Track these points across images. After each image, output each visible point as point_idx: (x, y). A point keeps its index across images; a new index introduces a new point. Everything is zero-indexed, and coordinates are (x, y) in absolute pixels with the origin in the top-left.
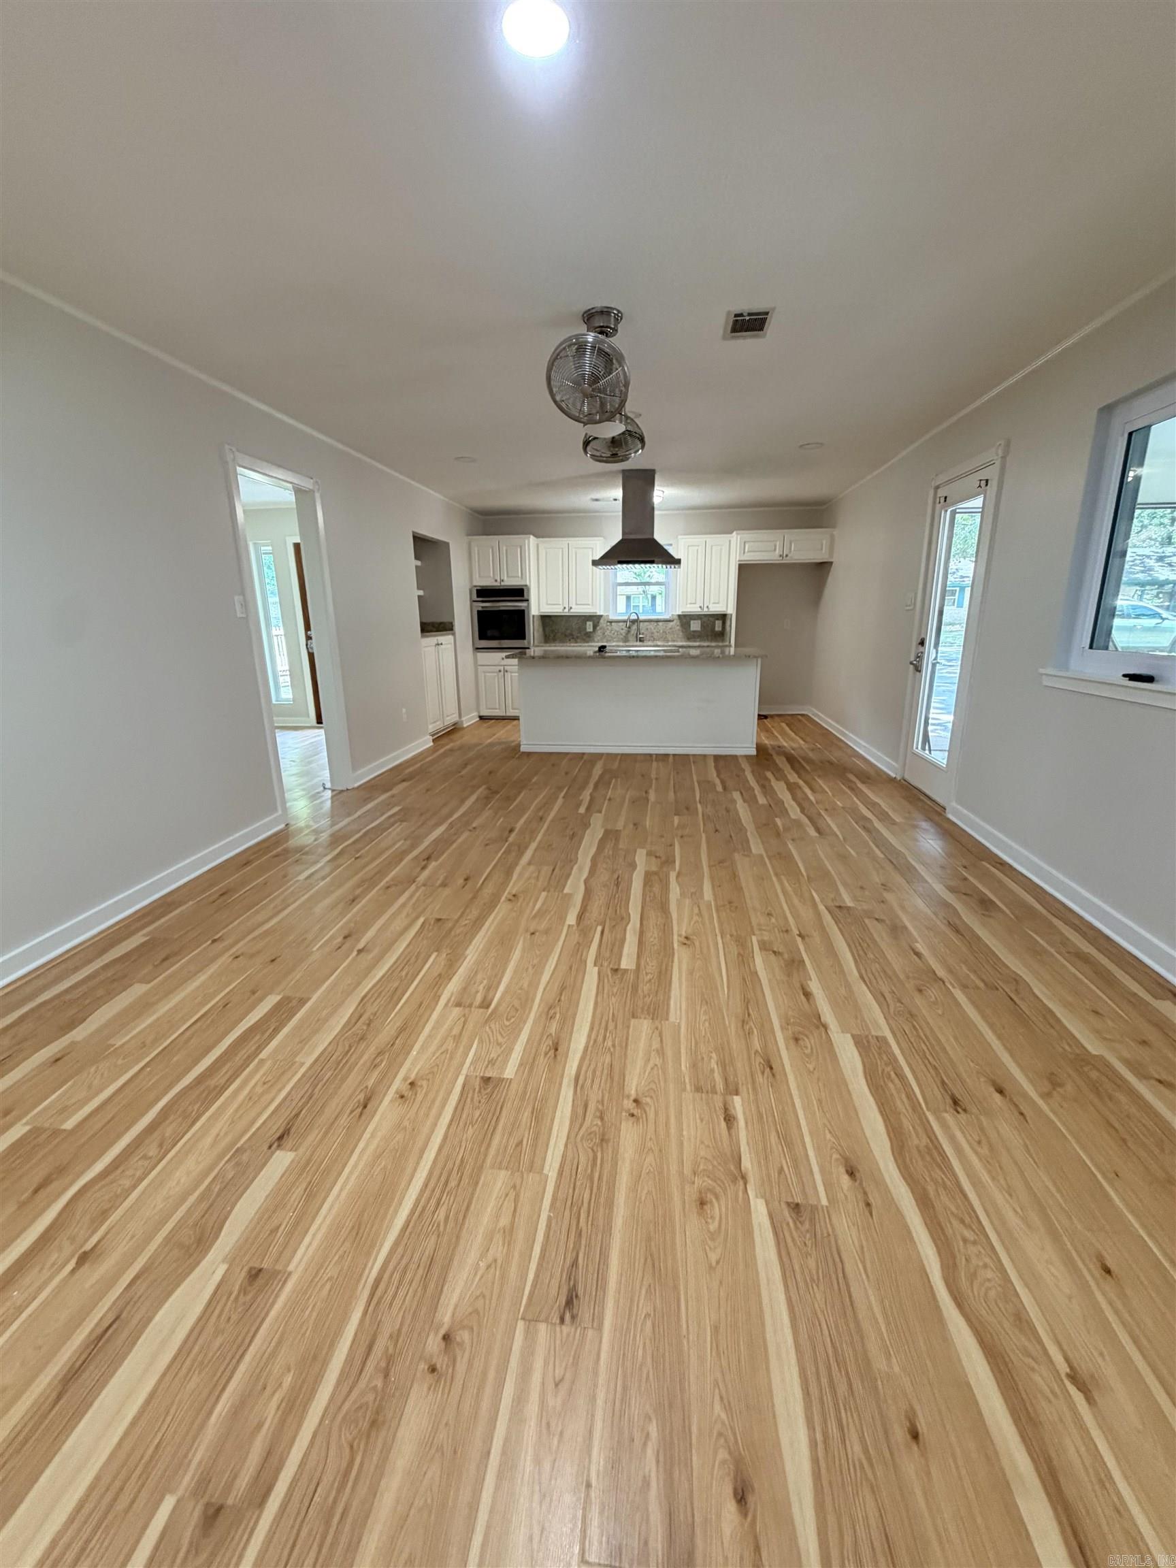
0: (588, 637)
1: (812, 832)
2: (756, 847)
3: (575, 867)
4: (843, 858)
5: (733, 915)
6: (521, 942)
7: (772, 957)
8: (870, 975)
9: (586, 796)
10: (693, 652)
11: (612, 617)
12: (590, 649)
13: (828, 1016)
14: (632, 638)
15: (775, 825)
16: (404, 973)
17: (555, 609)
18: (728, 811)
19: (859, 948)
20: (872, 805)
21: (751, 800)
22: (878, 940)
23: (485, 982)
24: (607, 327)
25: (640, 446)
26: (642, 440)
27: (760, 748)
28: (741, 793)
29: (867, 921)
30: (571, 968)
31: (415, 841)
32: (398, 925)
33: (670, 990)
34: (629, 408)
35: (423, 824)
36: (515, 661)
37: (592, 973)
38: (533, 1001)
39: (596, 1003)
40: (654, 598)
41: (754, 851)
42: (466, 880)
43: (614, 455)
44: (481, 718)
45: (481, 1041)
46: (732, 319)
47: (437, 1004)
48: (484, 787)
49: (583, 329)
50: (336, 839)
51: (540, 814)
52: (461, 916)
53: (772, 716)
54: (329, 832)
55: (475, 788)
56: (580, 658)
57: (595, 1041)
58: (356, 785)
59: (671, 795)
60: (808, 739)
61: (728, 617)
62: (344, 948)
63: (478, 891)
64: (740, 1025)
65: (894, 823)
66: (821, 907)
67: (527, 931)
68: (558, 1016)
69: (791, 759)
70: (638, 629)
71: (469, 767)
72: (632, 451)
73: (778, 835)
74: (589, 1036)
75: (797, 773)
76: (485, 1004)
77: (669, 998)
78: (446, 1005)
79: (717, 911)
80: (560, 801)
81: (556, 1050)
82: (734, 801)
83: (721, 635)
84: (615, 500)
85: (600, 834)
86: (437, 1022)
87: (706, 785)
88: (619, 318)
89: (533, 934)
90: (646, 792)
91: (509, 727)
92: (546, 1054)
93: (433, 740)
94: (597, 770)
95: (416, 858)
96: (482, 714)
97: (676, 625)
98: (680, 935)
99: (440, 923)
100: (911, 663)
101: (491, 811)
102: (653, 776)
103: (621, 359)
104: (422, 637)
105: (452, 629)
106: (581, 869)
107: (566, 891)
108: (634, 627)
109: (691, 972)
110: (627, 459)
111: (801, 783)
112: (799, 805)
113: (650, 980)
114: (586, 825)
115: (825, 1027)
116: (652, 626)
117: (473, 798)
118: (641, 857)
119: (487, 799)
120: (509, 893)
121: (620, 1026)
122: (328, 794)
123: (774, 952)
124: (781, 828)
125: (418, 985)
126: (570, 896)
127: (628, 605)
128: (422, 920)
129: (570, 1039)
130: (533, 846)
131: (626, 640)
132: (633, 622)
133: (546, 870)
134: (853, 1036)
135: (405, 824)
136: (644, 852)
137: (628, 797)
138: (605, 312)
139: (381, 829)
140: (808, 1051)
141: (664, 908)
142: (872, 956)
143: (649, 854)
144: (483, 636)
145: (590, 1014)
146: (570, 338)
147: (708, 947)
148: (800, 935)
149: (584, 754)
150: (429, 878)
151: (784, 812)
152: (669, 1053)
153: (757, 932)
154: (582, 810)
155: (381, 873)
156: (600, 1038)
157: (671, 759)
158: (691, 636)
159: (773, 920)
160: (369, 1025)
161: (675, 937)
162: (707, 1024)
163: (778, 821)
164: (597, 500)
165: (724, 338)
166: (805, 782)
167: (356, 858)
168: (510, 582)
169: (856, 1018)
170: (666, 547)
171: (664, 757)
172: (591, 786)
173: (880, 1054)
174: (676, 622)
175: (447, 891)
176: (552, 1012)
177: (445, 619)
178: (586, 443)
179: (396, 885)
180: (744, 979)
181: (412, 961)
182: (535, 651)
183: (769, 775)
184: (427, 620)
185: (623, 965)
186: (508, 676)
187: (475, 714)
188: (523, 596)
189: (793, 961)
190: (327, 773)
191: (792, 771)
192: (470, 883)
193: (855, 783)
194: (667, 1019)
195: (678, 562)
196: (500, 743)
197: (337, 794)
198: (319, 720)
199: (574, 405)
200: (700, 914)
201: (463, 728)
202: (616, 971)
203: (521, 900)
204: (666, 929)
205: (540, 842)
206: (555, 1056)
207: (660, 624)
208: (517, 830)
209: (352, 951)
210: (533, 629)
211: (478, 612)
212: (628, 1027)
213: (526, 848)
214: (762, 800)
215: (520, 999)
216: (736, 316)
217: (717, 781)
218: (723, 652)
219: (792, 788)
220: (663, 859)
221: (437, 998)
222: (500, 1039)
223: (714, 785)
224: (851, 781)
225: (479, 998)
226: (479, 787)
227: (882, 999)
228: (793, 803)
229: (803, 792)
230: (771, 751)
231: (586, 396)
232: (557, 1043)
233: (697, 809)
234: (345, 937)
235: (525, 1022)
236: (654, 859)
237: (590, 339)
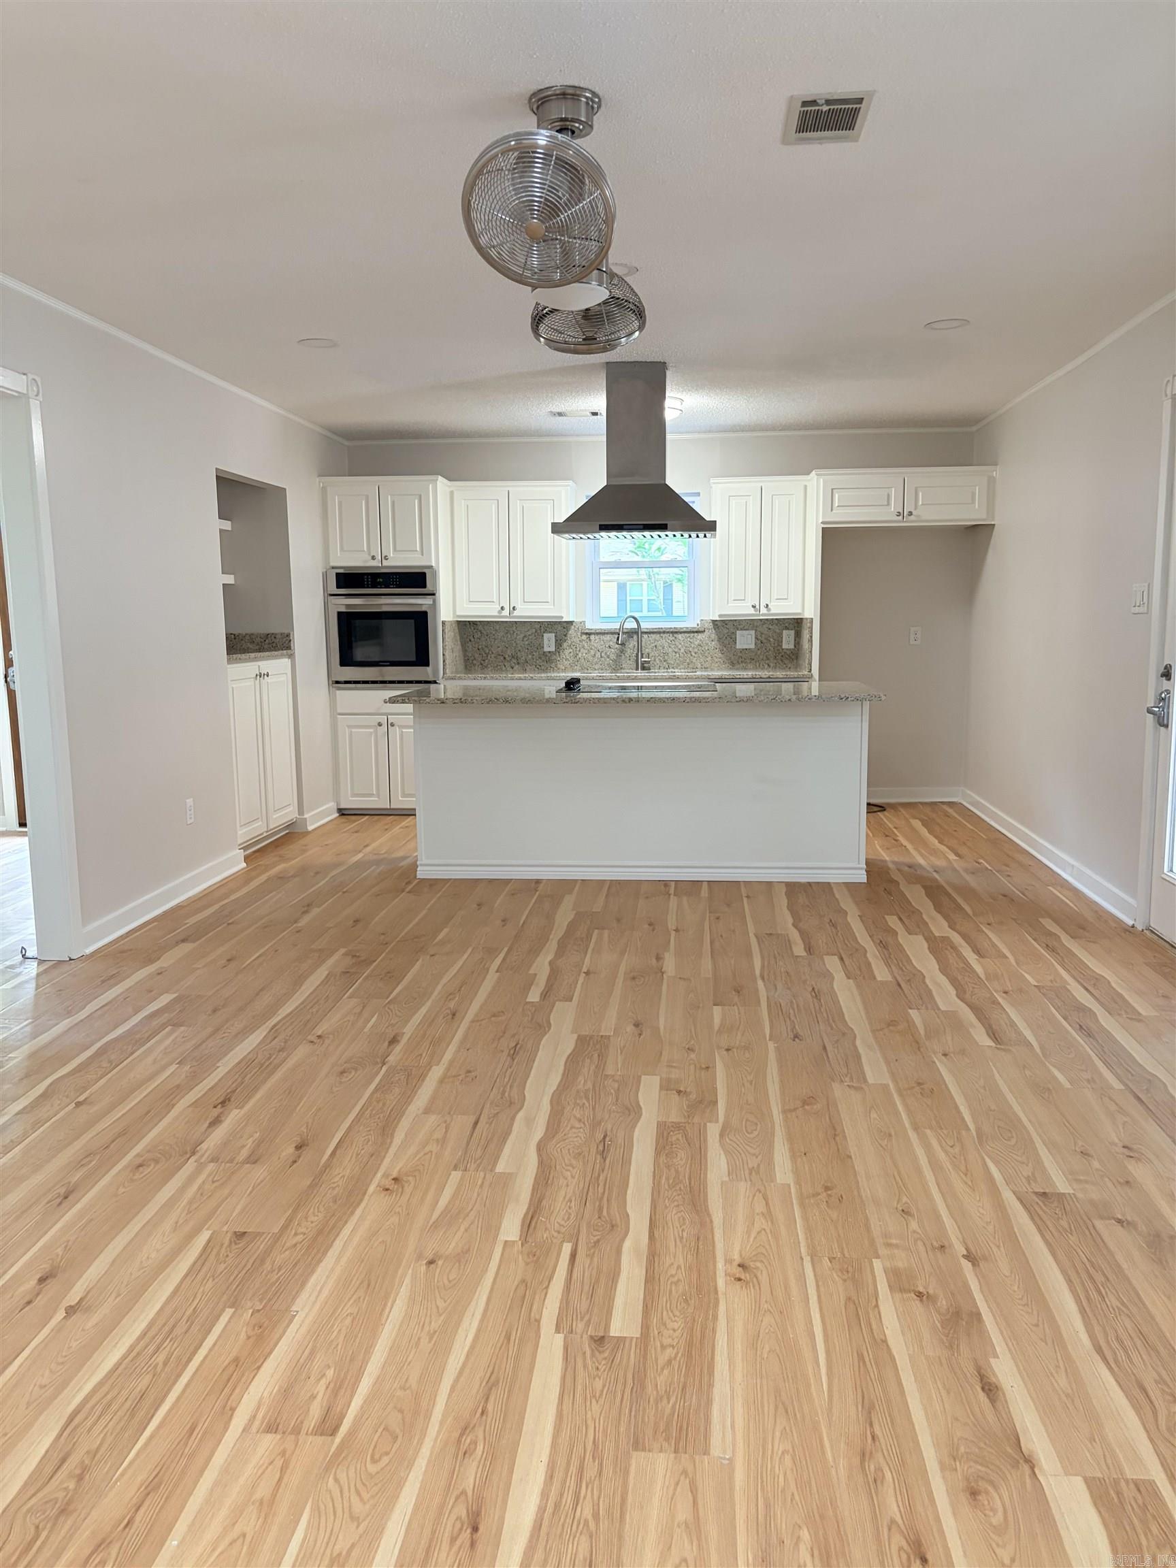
0: (546, 661)
1: (985, 1041)
2: (875, 1070)
3: (520, 1115)
4: (1045, 1091)
5: (834, 1215)
6: (407, 1281)
7: (916, 1306)
8: (1115, 1345)
9: (542, 966)
10: (744, 690)
11: (591, 625)
12: (550, 684)
13: (1036, 1439)
14: (628, 663)
15: (911, 1024)
16: (161, 1358)
17: (484, 610)
18: (816, 994)
19: (1089, 1284)
20: (1092, 982)
21: (860, 973)
22: (1125, 1266)
23: (330, 1373)
24: (573, 120)
25: (636, 324)
26: (640, 313)
27: (875, 869)
28: (841, 959)
29: (1099, 1224)
30: (508, 1338)
31: (200, 1064)
32: (154, 1248)
33: (711, 1385)
34: (616, 259)
35: (217, 1030)
36: (409, 707)
37: (551, 1346)
38: (428, 1416)
39: (560, 1416)
40: (668, 587)
41: (871, 1080)
42: (298, 1148)
43: (589, 340)
44: (342, 812)
45: (317, 1510)
46: (798, 108)
47: (226, 1429)
48: (343, 951)
49: (528, 122)
50: (38, 1065)
51: (452, 1005)
52: (285, 1228)
53: (894, 807)
54: (26, 1050)
55: (324, 954)
56: (532, 702)
57: (557, 1506)
58: (88, 951)
59: (707, 965)
60: (963, 850)
61: (806, 625)
62: (40, 1301)
63: (322, 1172)
64: (856, 1461)
65: (1136, 1017)
66: (1008, 1196)
67: (420, 1257)
68: (480, 1448)
69: (934, 891)
70: (639, 648)
71: (315, 911)
72: (622, 333)
73: (917, 1045)
74: (545, 1495)
75: (946, 917)
76: (328, 1426)
77: (709, 1402)
78: (246, 1430)
79: (802, 1205)
80: (491, 978)
81: (475, 1529)
82: (828, 976)
83: (794, 657)
84: (595, 414)
85: (569, 1045)
86: (226, 1470)
87: (773, 940)
88: (594, 104)
89: (431, 1262)
90: (658, 958)
91: (396, 830)
92: (453, 1540)
93: (246, 859)
94: (564, 916)
95: (195, 1104)
96: (343, 806)
97: (709, 640)
98: (728, 1261)
99: (242, 1244)
100: (1149, 711)
101: (354, 1001)
102: (672, 924)
103: (598, 176)
104: (229, 661)
105: (289, 648)
106: (529, 1122)
107: (500, 1168)
108: (633, 643)
109: (753, 1343)
110: (613, 347)
111: (956, 938)
112: (954, 982)
113: (669, 1362)
114: (542, 1028)
115: (1030, 1462)
116: (664, 641)
117: (321, 973)
118: (649, 1093)
119: (348, 975)
120: (385, 1175)
121: (608, 1470)
122: (32, 969)
123: (920, 1295)
124: (922, 1032)
125: (187, 1385)
126: (506, 1180)
127: (622, 602)
128: (205, 1236)
129: (505, 1502)
130: (436, 1073)
131: (617, 666)
132: (631, 633)
133: (462, 1123)
134: (1087, 1480)
135: (182, 1028)
136: (656, 1080)
137: (622, 969)
138: (570, 94)
139: (134, 1040)
140: (997, 1519)
141: (696, 1201)
142: (1116, 1303)
143: (666, 1086)
144: (346, 659)
145: (547, 1442)
146: (505, 139)
147: (787, 1287)
148: (969, 1257)
149: (538, 882)
150: (225, 1144)
151: (926, 998)
152: (712, 1531)
153: (883, 1251)
154: (534, 996)
155: (126, 1134)
156: (568, 1498)
157: (704, 892)
158: (738, 659)
159: (914, 1225)
160: (80, 1478)
161: (720, 1265)
162: (788, 1458)
163: (913, 1013)
164: (560, 414)
165: (785, 141)
166: (965, 937)
167: (78, 1104)
168: (400, 559)
169: (1092, 1440)
170: (686, 499)
171: (690, 888)
172: (552, 945)
173: (1144, 1522)
174: (711, 634)
175: (259, 1173)
176: (467, 1440)
177: (276, 628)
178: (539, 318)
179: (157, 1161)
180: (861, 1357)
181: (179, 1330)
182: (446, 688)
183: (893, 921)
184: (241, 629)
185: (615, 1331)
186: (395, 732)
187: (332, 805)
188: (424, 586)
189: (957, 1314)
190: (30, 928)
191: (939, 917)
192: (307, 1155)
193: (1058, 938)
194: (706, 1452)
195: (711, 526)
196: (378, 862)
197: (50, 968)
198: (23, 824)
199: (512, 253)
200: (768, 1215)
201: (308, 833)
202: (600, 1341)
203: (408, 1189)
204: (701, 1245)
205: (451, 1063)
206: (473, 1544)
207: (680, 636)
208: (404, 1040)
209: (55, 1311)
210: (443, 646)
211: (340, 614)
212: (626, 1472)
213: (422, 1077)
214: (882, 973)
215: (401, 1411)
216: (805, 104)
217: (795, 935)
218: (797, 692)
219: (938, 947)
220: (693, 1096)
221: (228, 1412)
222: (358, 1507)
223: (788, 944)
224: (1050, 934)
225: (316, 1411)
226: (332, 953)
227: (1141, 1397)
228: (943, 980)
229: (960, 956)
230: (896, 876)
231: (534, 238)
232: (478, 1514)
233: (757, 990)
234: (42, 1280)
235: (410, 1466)
236: (675, 1097)
237: (542, 142)
